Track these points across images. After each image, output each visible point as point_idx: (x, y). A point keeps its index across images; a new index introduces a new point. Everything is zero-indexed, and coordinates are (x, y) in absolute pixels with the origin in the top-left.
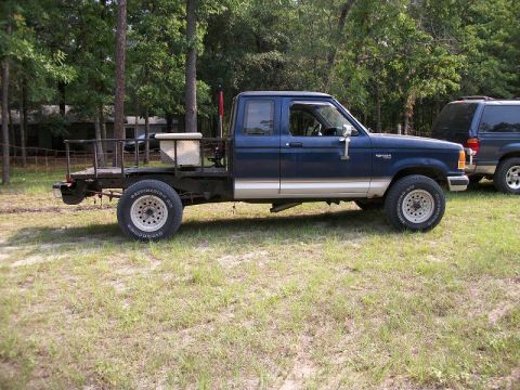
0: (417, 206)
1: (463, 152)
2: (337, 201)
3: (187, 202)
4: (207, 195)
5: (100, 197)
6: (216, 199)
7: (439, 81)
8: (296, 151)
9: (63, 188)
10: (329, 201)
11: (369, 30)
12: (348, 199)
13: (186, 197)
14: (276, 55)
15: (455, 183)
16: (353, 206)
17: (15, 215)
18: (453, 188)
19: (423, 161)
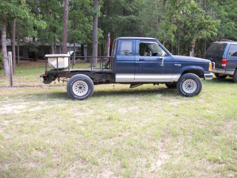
0: (189, 86)
1: (210, 64)
2: (158, 83)
3: (95, 83)
4: (104, 80)
5: (59, 81)
6: (107, 82)
7: (207, 31)
8: (141, 62)
9: (44, 77)
10: (154, 83)
11: (177, 8)
12: (162, 83)
13: (95, 81)
14: (133, 17)
15: (207, 76)
16: (164, 86)
17: (23, 88)
18: (206, 79)
19: (194, 67)
